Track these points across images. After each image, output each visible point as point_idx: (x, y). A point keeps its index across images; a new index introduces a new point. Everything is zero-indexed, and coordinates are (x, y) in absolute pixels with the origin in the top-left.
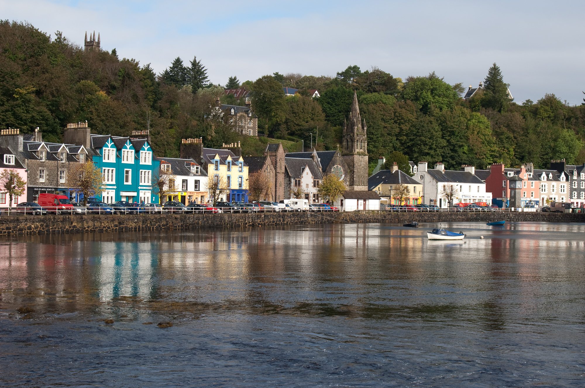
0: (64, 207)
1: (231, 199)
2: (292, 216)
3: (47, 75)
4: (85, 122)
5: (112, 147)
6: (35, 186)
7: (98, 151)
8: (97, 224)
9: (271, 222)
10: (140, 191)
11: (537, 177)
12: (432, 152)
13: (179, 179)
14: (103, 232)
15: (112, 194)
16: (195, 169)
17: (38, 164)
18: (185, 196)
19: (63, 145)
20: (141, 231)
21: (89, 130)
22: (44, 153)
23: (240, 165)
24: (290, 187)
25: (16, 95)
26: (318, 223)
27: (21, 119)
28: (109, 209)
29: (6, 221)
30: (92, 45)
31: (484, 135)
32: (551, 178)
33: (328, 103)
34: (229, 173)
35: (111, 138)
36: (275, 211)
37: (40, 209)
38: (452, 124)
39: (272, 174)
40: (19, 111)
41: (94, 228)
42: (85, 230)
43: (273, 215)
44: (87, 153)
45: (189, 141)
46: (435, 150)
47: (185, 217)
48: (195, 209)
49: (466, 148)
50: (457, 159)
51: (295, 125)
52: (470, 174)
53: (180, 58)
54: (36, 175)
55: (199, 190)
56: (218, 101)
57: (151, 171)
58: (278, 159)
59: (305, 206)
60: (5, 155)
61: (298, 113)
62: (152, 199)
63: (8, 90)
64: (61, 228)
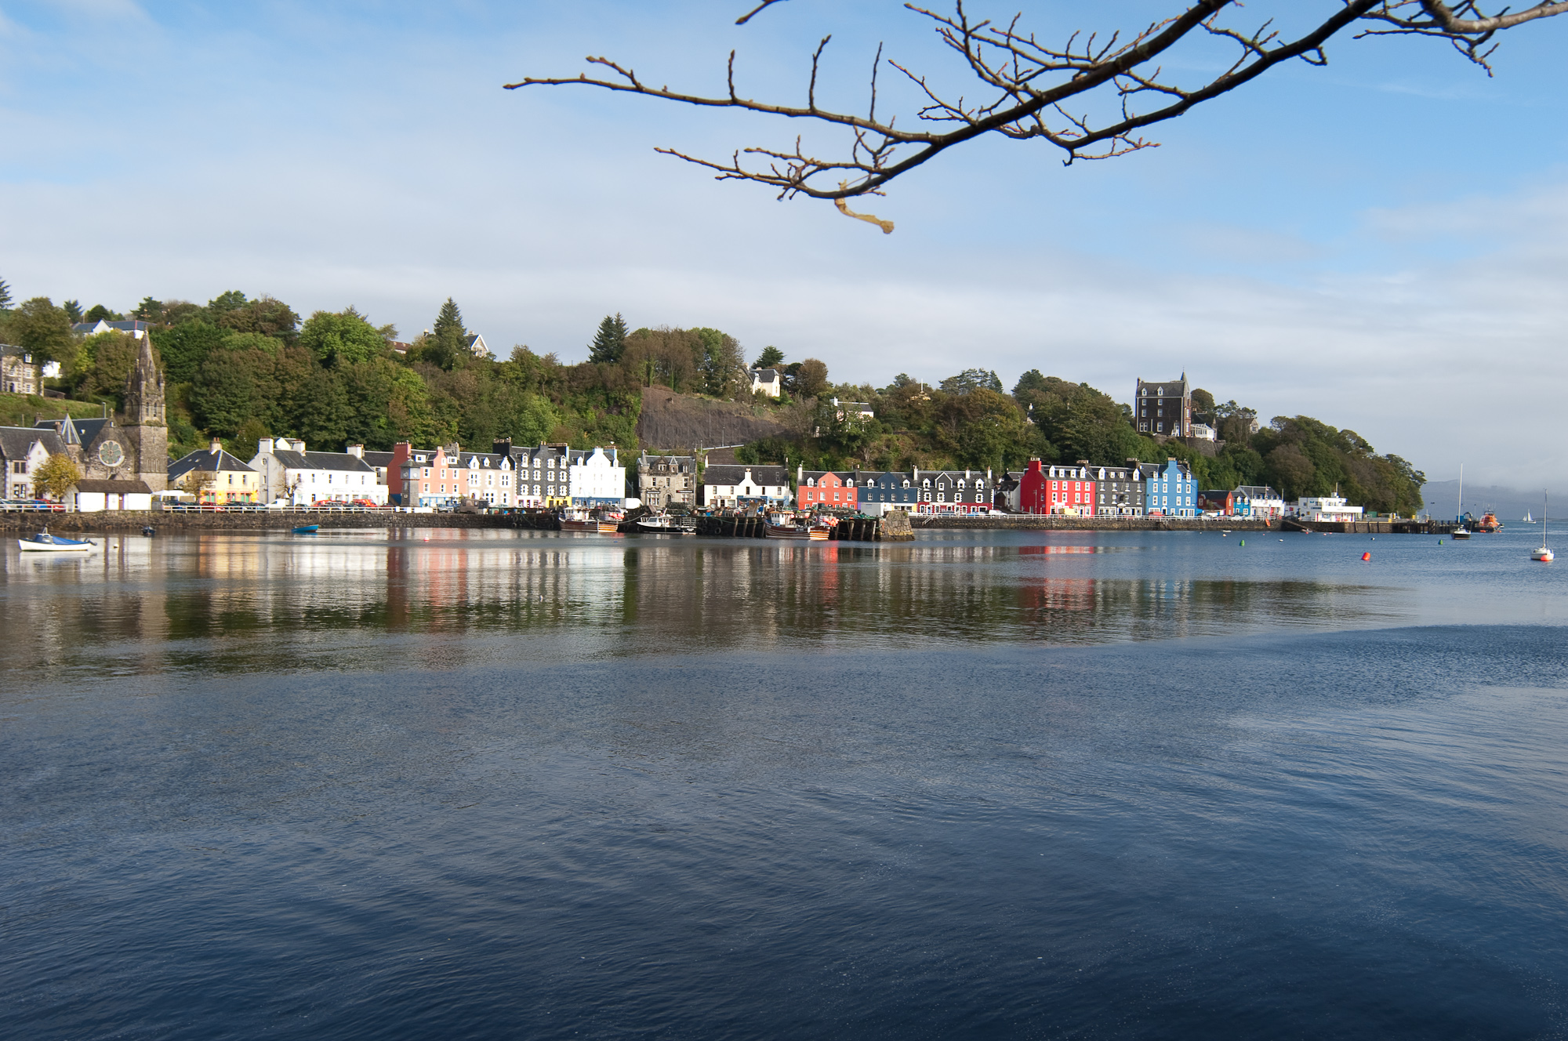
11: (464, 463)
12: (331, 425)
31: (414, 402)
32: (488, 465)
38: (364, 384)
46: (336, 423)
49: (383, 421)
50: (369, 436)
51: (109, 379)
52: (353, 457)
61: (116, 360)
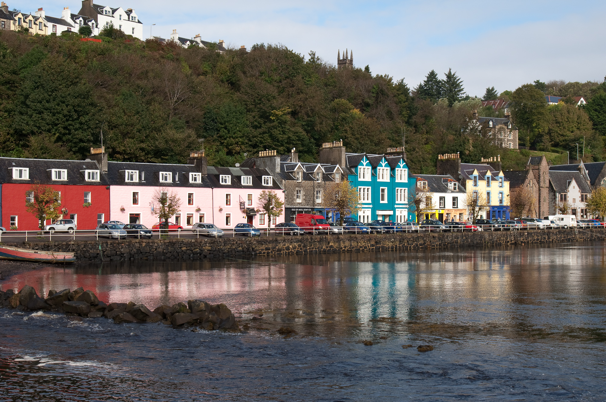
0: (320, 227)
1: (491, 216)
2: (558, 233)
3: (302, 95)
4: (340, 142)
5: (366, 165)
6: (292, 207)
7: (353, 170)
8: (354, 244)
9: (535, 240)
10: (397, 209)
13: (436, 197)
14: (360, 252)
15: (368, 213)
16: (453, 186)
17: (295, 185)
18: (442, 214)
19: (319, 165)
20: (398, 251)
21: (344, 149)
22: (300, 174)
23: (500, 180)
24: (555, 202)
25: (273, 116)
26: (587, 240)
27: (278, 141)
28: (365, 228)
29: (266, 242)
30: (345, 63)
33: (596, 110)
34: (488, 189)
35: (366, 157)
36: (539, 228)
37: (297, 229)
39: (535, 189)
40: (276, 132)
41: (350, 248)
42: (341, 250)
43: (537, 232)
44: (343, 172)
45: (446, 157)
47: (443, 236)
48: (454, 227)
51: (559, 136)
53: (434, 71)
54: (293, 195)
55: (457, 207)
56: (475, 113)
57: (407, 189)
58: (541, 173)
59: (573, 222)
60: (263, 177)
61: (562, 122)
62: (409, 217)
63: (265, 112)
64: (318, 248)
